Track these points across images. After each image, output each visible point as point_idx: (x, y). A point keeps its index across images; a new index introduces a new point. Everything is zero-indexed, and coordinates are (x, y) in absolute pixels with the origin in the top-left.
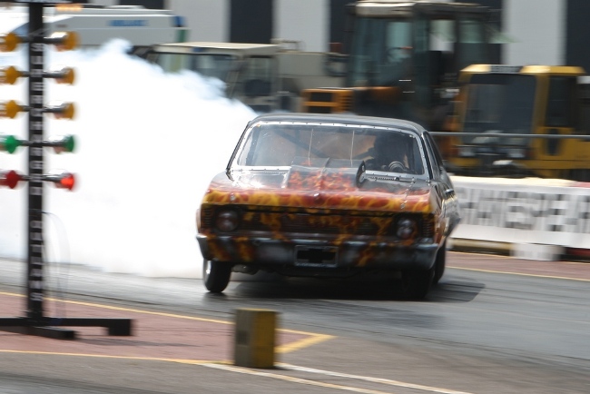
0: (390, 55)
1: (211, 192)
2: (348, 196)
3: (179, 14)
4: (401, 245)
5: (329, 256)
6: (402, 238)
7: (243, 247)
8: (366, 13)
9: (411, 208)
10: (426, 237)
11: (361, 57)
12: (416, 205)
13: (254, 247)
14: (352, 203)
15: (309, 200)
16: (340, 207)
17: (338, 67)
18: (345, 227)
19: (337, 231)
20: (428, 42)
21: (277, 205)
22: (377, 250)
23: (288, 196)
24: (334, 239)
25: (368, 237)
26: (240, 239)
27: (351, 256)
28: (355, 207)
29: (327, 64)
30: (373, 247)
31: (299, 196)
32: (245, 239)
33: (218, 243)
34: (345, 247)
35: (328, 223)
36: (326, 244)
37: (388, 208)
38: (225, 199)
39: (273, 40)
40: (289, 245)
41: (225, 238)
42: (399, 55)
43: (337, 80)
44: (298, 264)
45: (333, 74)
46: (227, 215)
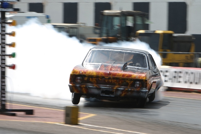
0: (114, 27)
1: (74, 70)
2: (119, 73)
3: (48, 15)
4: (136, 90)
5: (112, 93)
6: (136, 88)
7: (84, 89)
8: (106, 14)
9: (140, 78)
10: (144, 88)
11: (105, 28)
12: (141, 77)
13: (87, 89)
14: (120, 75)
15: (106, 74)
16: (116, 77)
17: (98, 31)
18: (117, 83)
19: (115, 85)
20: (126, 23)
21: (95, 75)
22: (128, 91)
23: (99, 72)
24: (114, 87)
25: (125, 87)
26: (83, 86)
27: (119, 93)
28: (121, 77)
29: (94, 30)
30: (127, 90)
31: (102, 72)
32: (84, 86)
33: (76, 87)
34: (117, 90)
35: (112, 82)
36: (111, 89)
37: (132, 77)
38: (78, 72)
39: (77, 22)
40: (99, 89)
41: (78, 85)
42: (117, 27)
43: (97, 35)
44: (102, 95)
45: (96, 33)
46: (79, 78)
